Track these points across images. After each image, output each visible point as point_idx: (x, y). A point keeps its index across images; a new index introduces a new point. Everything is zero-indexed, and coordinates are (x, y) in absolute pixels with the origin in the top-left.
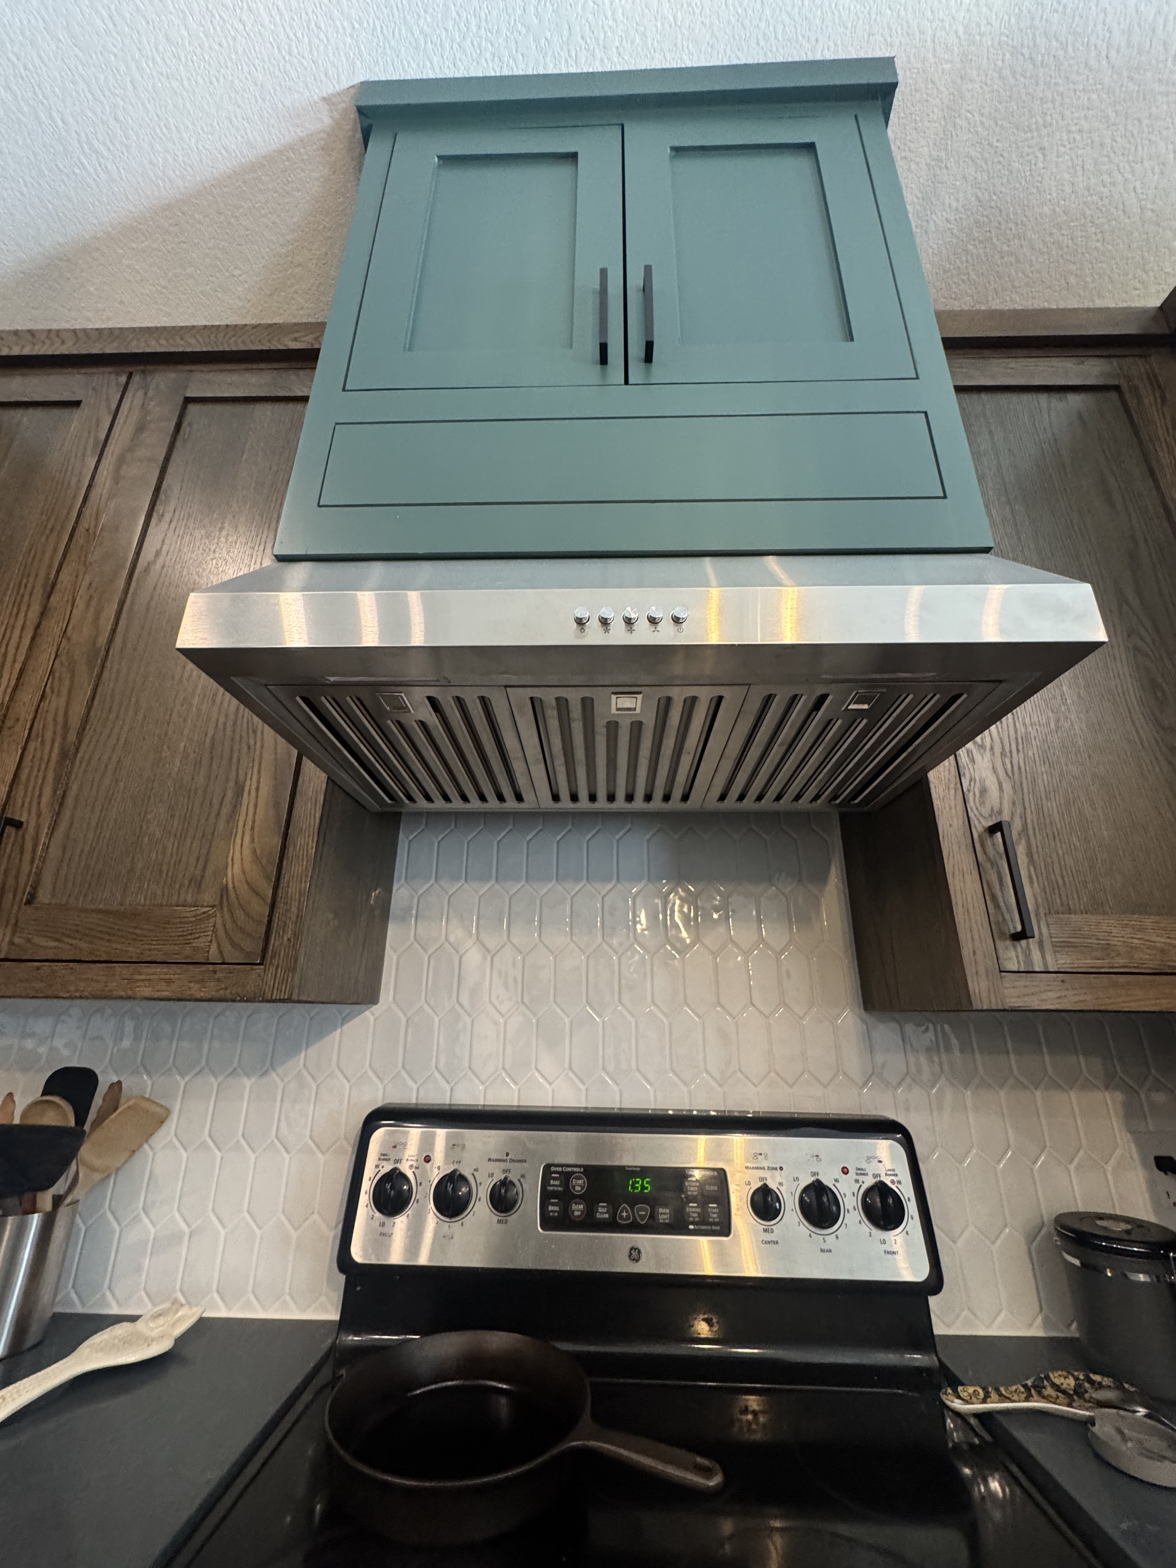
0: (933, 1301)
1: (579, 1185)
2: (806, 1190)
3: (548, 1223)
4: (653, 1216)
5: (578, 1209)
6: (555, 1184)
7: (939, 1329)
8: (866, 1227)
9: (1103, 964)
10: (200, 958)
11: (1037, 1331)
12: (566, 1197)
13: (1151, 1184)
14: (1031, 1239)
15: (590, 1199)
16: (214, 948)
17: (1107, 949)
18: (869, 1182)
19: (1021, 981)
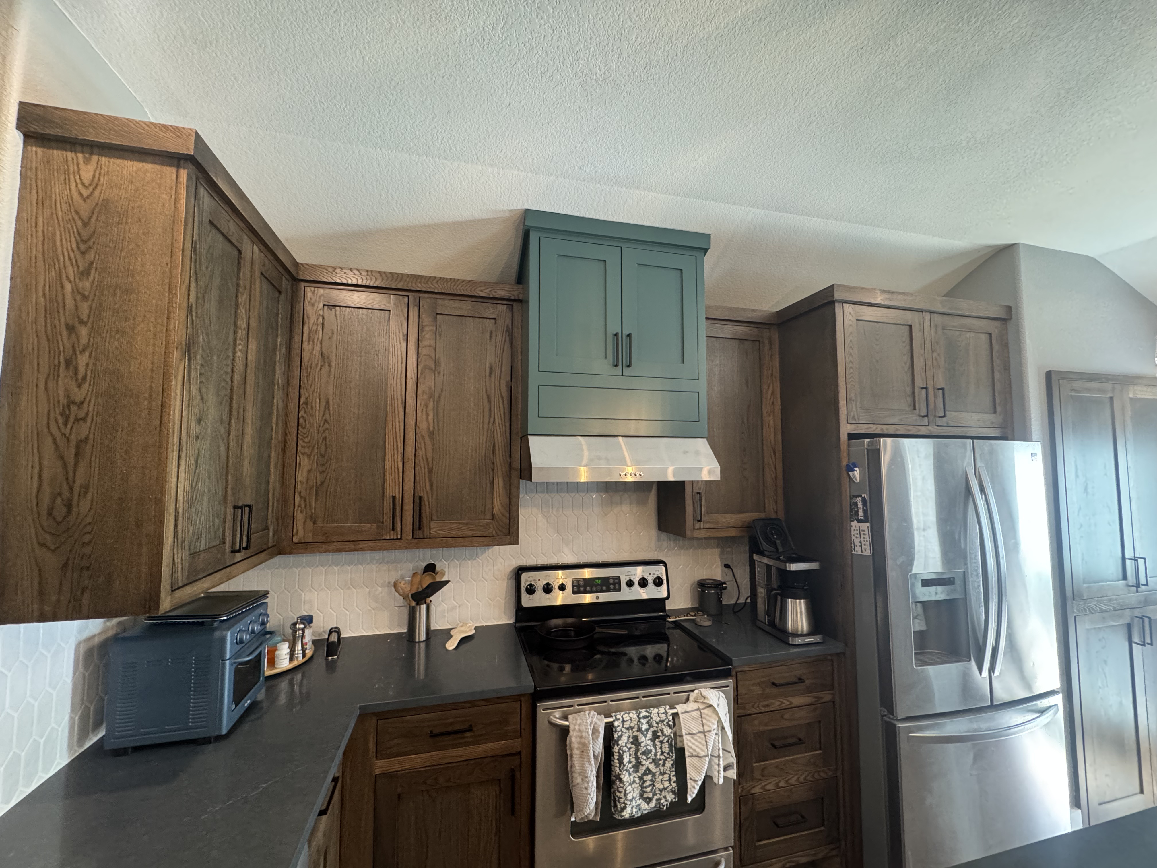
0: (667, 601)
1: (581, 583)
2: (640, 580)
3: (574, 593)
4: (602, 588)
5: (582, 589)
6: (576, 584)
7: (667, 608)
8: (654, 587)
9: (716, 526)
10: (490, 535)
11: (689, 606)
12: (579, 586)
13: (722, 571)
14: (691, 586)
15: (585, 586)
16: (494, 532)
17: (717, 523)
18: (655, 576)
19: (698, 531)
